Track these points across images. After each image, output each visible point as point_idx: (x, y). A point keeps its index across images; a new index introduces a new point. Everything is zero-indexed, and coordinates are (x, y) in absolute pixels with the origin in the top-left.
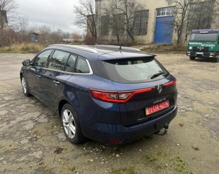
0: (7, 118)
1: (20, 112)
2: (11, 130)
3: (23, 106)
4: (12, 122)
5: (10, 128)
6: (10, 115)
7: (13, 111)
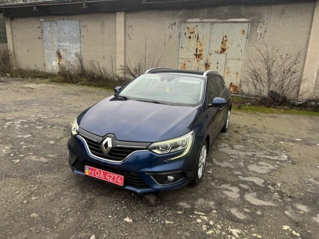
0: (253, 160)
1: (236, 159)
2: (255, 150)
3: (225, 164)
4: (250, 154)
5: (255, 152)
6: (248, 162)
7: (242, 164)
